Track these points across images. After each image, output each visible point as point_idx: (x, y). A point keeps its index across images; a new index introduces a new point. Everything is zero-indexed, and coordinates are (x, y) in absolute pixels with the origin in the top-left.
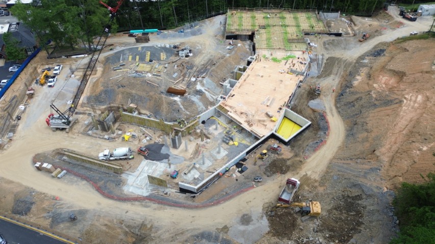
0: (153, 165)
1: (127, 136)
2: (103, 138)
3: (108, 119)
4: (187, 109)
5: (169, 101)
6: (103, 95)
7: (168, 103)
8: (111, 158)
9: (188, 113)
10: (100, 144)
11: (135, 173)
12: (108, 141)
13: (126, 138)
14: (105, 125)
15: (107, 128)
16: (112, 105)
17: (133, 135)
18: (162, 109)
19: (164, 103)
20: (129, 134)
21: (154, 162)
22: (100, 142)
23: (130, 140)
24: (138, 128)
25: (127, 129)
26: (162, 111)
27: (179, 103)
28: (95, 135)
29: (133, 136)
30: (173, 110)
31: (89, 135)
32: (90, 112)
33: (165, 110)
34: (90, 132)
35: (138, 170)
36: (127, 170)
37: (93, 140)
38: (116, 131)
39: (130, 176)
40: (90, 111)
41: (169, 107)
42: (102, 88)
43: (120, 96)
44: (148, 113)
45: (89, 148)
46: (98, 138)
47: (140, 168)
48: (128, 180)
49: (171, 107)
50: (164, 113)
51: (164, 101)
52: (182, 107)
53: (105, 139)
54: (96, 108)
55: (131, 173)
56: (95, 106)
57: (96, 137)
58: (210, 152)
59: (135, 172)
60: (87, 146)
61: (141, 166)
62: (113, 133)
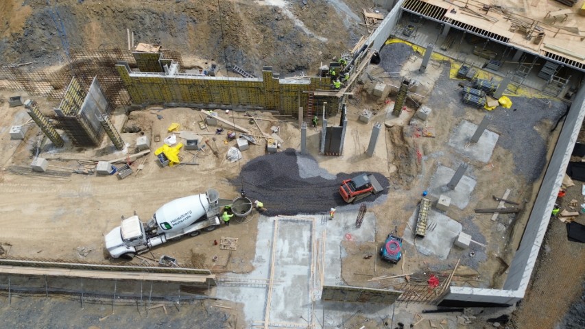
0: (300, 228)
1: (171, 147)
2: (91, 173)
3: (88, 105)
4: (314, 28)
5: (257, 14)
6: (39, 32)
7: (257, 19)
8: (154, 241)
9: (324, 39)
10: (90, 195)
11: (254, 273)
12: (113, 178)
13: (173, 155)
14: (86, 126)
15: (92, 135)
16: (79, 58)
17: (189, 142)
18: (242, 41)
19: (245, 22)
20: (173, 139)
21: (299, 217)
22: (87, 186)
23: (186, 160)
24: (194, 114)
25: (159, 127)
26: (247, 48)
27: (291, 15)
28: (60, 168)
29: (191, 146)
30: (280, 38)
31: (38, 171)
32: (16, 94)
33: (252, 43)
34: (39, 161)
35: (260, 260)
36: (225, 270)
37: (60, 188)
38: (128, 140)
39: (243, 290)
40: (13, 90)
41: (263, 31)
42: (28, 10)
43: (95, 25)
44: (200, 62)
45: (57, 218)
46: (74, 176)
47: (261, 251)
48: (242, 305)
49: (269, 30)
50: (255, 52)
51: (241, 15)
52: (299, 24)
53: (102, 174)
54: (31, 76)
55: (241, 277)
56: (25, 69)
57: (68, 174)
58: (444, 144)
59: (253, 268)
60: (45, 213)
61: (262, 241)
62: (118, 147)
